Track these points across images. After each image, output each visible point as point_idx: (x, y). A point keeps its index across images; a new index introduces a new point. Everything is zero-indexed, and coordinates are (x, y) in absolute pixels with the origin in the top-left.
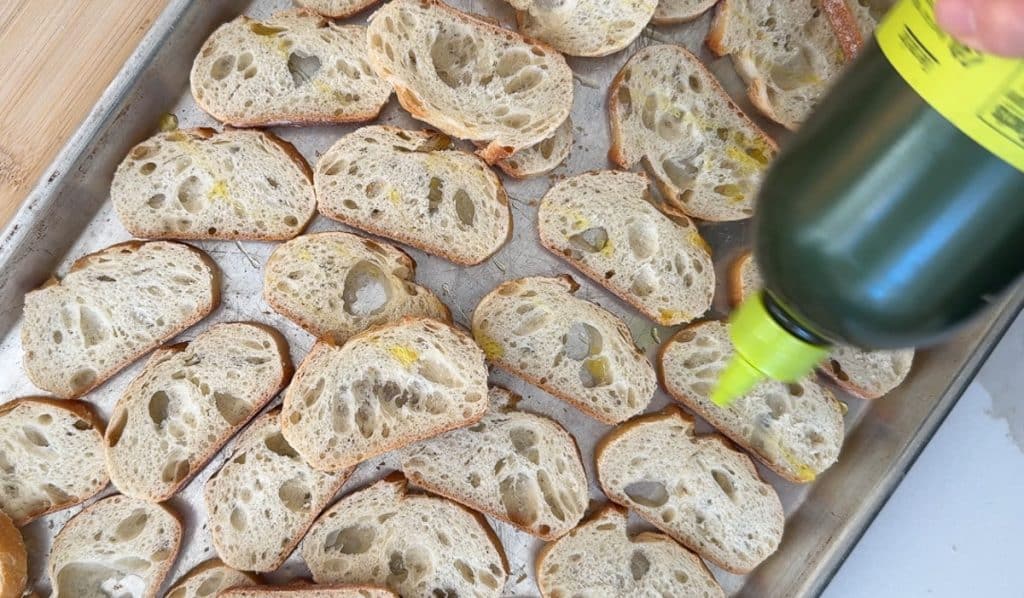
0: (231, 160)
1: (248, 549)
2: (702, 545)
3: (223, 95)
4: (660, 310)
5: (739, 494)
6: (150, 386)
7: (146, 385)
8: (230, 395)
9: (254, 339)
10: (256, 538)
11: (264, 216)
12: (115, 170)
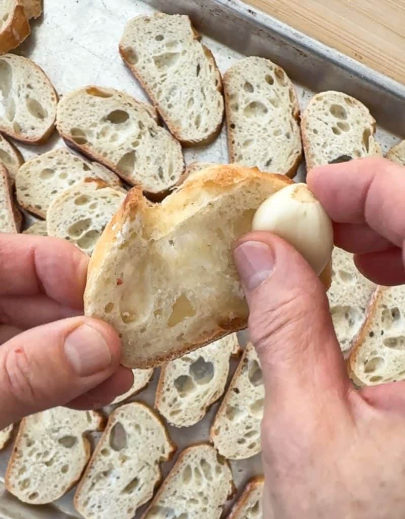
0: (281, 134)
1: (29, 184)
2: (90, 477)
3: (320, 114)
4: (219, 427)
5: (126, 496)
6: (131, 108)
7: (131, 105)
8: (135, 160)
9: (175, 169)
10: (37, 188)
11: (246, 160)
12: (267, 58)
